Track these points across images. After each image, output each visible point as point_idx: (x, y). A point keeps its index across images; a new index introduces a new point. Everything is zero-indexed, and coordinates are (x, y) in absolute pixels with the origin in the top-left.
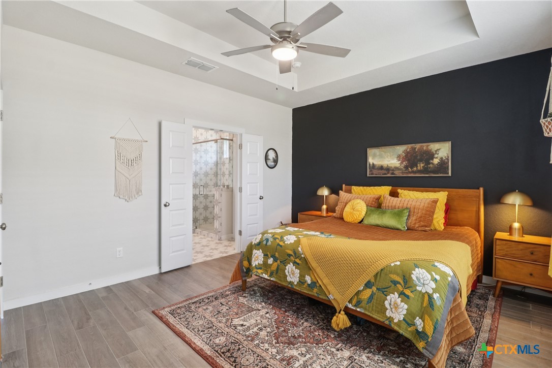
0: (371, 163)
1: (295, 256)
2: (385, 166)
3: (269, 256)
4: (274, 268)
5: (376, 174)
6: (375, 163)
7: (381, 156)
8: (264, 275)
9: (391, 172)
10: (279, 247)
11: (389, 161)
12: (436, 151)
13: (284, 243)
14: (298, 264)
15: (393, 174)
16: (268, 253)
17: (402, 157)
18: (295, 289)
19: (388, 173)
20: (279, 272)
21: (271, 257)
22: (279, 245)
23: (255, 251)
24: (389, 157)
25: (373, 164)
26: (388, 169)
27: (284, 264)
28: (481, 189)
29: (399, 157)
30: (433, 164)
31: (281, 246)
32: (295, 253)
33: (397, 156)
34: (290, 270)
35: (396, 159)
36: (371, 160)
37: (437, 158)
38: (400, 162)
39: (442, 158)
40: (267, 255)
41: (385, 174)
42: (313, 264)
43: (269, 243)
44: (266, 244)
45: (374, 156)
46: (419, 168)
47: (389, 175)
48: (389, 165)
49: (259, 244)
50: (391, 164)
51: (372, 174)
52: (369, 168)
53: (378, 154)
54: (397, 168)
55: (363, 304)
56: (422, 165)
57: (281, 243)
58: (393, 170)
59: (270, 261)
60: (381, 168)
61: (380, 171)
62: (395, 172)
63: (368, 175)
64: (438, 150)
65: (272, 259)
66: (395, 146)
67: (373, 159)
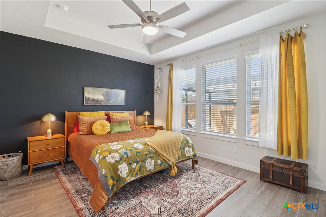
0: (87, 97)
1: (150, 153)
2: (96, 99)
3: (132, 163)
4: (137, 169)
5: (90, 104)
6: (89, 97)
7: (93, 93)
8: (131, 178)
9: (99, 103)
10: (138, 154)
11: (98, 96)
12: (120, 94)
13: (139, 149)
14: (152, 157)
15: (100, 104)
16: (131, 162)
17: (105, 95)
18: (153, 172)
19: (98, 103)
20: (142, 169)
21: (134, 163)
22: (137, 152)
23: (120, 167)
24: (98, 94)
25: (88, 97)
26: (97, 101)
27: (144, 162)
28: (135, 110)
29: (103, 95)
30: (119, 99)
31: (139, 152)
32: (149, 152)
33: (102, 94)
34: (148, 163)
35: (102, 95)
36: (86, 95)
37: (120, 97)
38: (104, 97)
39: (122, 97)
40: (131, 163)
41: (96, 104)
42: (161, 152)
43: (129, 155)
44: (127, 157)
45: (89, 92)
46: (113, 101)
47: (98, 105)
48: (98, 99)
49: (121, 159)
50: (99, 98)
51: (88, 104)
52: (86, 100)
53: (91, 91)
54: (102, 101)
55: (181, 157)
56: (114, 100)
57: (138, 151)
58: (100, 102)
59: (134, 166)
60: (94, 100)
61: (93, 102)
62: (101, 103)
63: (85, 105)
64: (121, 93)
65: (135, 164)
66: (102, 89)
67: (88, 94)
